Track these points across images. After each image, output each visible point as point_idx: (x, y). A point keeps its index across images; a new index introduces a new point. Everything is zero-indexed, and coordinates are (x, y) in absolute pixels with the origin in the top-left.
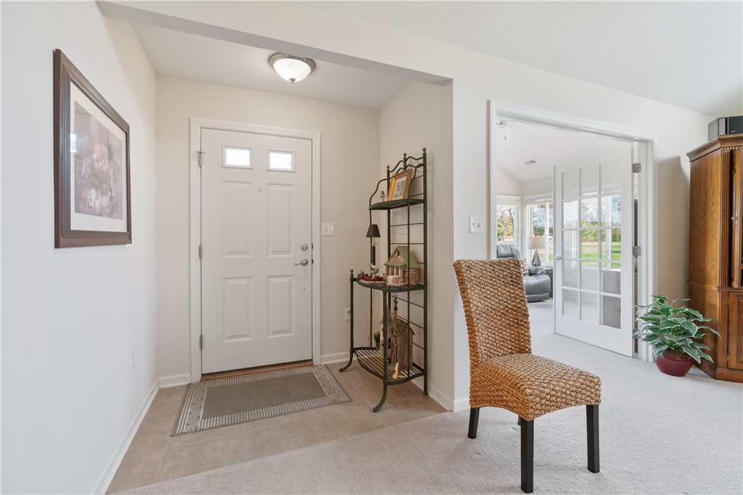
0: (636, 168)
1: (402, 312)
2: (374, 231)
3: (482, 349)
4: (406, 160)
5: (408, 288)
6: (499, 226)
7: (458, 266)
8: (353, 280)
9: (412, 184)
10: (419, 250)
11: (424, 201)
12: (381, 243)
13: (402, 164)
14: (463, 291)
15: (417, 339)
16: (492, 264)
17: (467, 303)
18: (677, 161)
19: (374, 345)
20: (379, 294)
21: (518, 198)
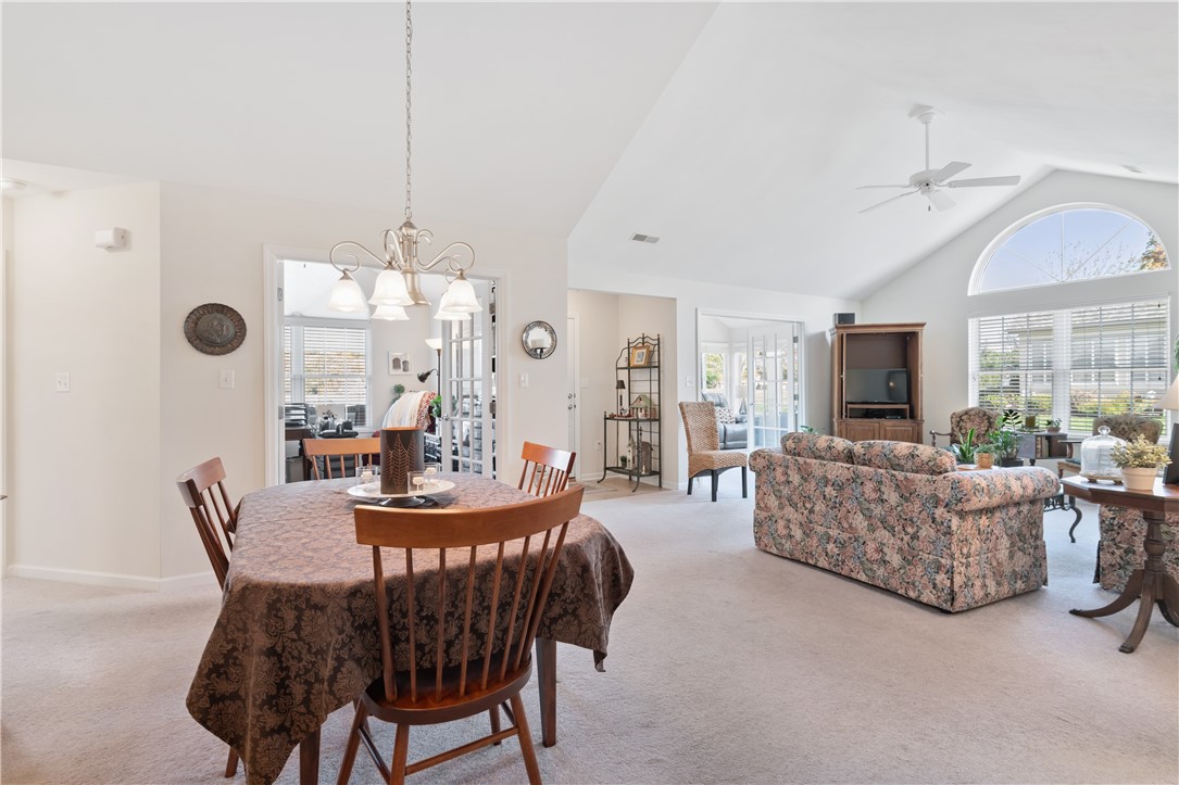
0: (795, 340)
1: (645, 438)
2: (621, 385)
3: (694, 447)
4: (643, 338)
5: (650, 420)
6: (709, 366)
7: (681, 405)
8: (606, 419)
9: (650, 354)
10: (655, 398)
11: (659, 367)
12: (625, 392)
13: (641, 340)
14: (684, 418)
15: (655, 454)
16: (699, 404)
17: (686, 424)
18: (823, 334)
19: (620, 465)
20: (634, 424)
21: (726, 345)
